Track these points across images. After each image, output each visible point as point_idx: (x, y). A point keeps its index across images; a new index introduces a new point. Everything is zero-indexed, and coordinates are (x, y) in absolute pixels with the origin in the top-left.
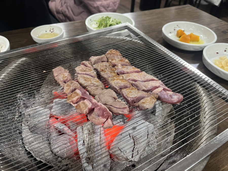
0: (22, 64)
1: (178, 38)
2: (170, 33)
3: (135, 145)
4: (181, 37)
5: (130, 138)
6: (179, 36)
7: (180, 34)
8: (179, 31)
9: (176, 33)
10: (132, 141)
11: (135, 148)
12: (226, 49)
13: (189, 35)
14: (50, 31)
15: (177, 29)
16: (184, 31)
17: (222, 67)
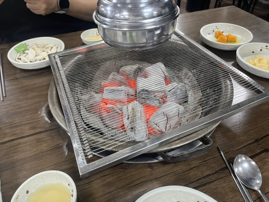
0: (78, 60)
1: (216, 39)
2: (209, 34)
3: (168, 121)
4: (218, 38)
5: (164, 116)
6: (217, 37)
7: (218, 35)
8: (217, 32)
9: (214, 34)
10: (166, 118)
11: (168, 123)
12: (262, 48)
13: (226, 36)
14: (96, 34)
15: (216, 30)
16: (223, 32)
17: (255, 64)
